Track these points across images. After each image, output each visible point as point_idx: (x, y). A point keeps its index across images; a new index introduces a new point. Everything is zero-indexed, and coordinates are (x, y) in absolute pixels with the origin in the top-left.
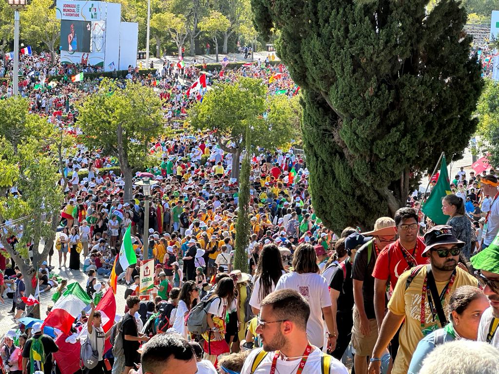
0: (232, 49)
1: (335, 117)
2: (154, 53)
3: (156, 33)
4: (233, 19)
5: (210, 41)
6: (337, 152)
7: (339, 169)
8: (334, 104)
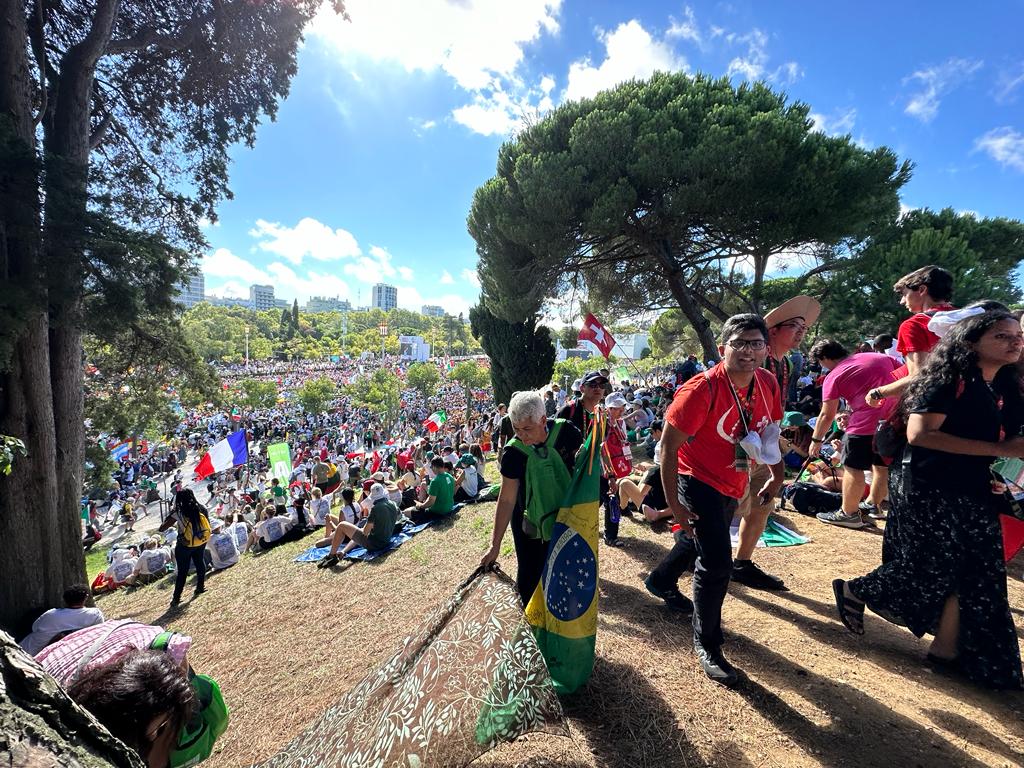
0: (465, 354)
1: (502, 369)
2: (436, 356)
3: (437, 348)
4: (465, 343)
5: (456, 351)
6: (504, 381)
7: (504, 387)
8: (502, 363)
